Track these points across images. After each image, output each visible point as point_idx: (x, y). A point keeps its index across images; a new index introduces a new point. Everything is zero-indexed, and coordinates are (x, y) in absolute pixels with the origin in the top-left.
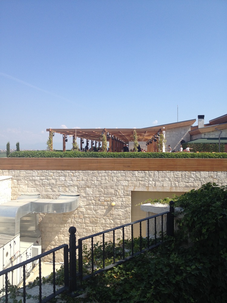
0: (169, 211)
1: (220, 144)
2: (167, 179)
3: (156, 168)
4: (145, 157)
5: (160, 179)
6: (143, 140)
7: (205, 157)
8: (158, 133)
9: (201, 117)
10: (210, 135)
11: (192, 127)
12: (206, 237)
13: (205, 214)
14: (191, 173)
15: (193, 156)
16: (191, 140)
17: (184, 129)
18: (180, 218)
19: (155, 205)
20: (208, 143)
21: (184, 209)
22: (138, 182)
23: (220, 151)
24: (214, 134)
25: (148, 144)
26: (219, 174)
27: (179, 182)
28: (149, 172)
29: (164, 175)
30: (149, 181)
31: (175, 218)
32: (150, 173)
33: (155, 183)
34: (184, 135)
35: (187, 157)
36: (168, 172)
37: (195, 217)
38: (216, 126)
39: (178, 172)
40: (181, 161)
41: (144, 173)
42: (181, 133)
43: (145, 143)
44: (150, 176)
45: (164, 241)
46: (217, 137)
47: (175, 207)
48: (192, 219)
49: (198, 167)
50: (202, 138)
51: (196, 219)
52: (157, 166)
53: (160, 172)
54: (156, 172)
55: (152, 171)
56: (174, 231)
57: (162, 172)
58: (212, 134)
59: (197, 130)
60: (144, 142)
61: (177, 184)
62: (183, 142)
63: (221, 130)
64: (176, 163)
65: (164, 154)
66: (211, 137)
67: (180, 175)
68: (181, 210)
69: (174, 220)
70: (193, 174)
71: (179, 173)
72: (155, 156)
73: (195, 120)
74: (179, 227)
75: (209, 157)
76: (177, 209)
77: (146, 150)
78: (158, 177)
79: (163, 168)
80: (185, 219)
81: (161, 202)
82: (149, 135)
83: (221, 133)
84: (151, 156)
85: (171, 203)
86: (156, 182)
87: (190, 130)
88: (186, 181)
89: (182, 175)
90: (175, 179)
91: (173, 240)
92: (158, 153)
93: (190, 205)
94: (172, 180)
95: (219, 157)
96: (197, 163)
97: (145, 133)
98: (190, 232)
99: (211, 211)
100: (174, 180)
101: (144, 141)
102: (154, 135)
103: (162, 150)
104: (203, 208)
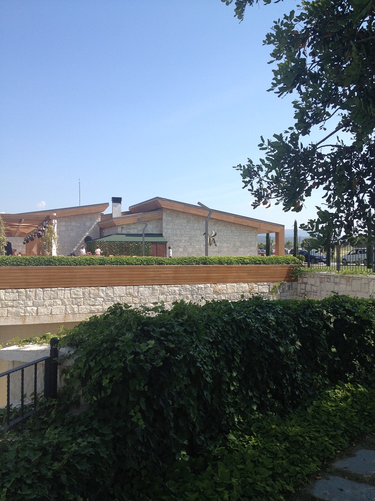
0: (48, 355)
1: (144, 243)
2: (59, 302)
3: (39, 284)
4: (18, 265)
5: (47, 303)
6: (17, 234)
7: (121, 264)
8: (44, 222)
9: (117, 200)
10: (130, 229)
11: (102, 215)
12: (109, 391)
13: (108, 355)
14: (98, 290)
15: (102, 262)
16: (101, 237)
17: (91, 219)
18: (68, 365)
19: (25, 348)
20: (128, 242)
21: (75, 350)
22: (5, 309)
23: (144, 254)
24: (136, 228)
25: (27, 242)
26: (141, 289)
27: (78, 306)
28: (26, 291)
29: (53, 295)
30: (25, 307)
31: (58, 366)
32: (28, 292)
33: (37, 309)
34: (90, 227)
35: (93, 264)
36: (61, 290)
37: (92, 360)
38: (139, 215)
39: (78, 289)
40: (83, 270)
41: (17, 292)
42: (85, 225)
43: (22, 239)
44: (28, 297)
45: (38, 409)
46: (141, 233)
47: (59, 349)
48: (87, 365)
49: (110, 279)
50: (118, 234)
51: (92, 364)
52: (41, 280)
53: (47, 291)
54: (40, 291)
55: (31, 290)
56: (58, 389)
57: (51, 290)
58: (134, 228)
59: (110, 221)
60: (20, 238)
61: (76, 310)
62: (88, 239)
63: (146, 223)
64: (74, 274)
65: (54, 259)
66: (132, 232)
67: (81, 293)
68: (69, 352)
69: (58, 370)
70: (102, 291)
71: (80, 291)
72: (38, 263)
73: (107, 204)
74: (66, 380)
75: (128, 264)
76: (63, 350)
77: (24, 253)
78: (43, 299)
79: (52, 283)
80: (76, 367)
81: (36, 342)
82: (28, 227)
83: (146, 226)
84: (29, 262)
85: (54, 342)
86: (39, 308)
87: (100, 221)
88: (91, 303)
89: (84, 293)
90: (72, 301)
91: (54, 405)
92: (44, 257)
93: (84, 342)
94: (67, 303)
95: (142, 263)
96: (108, 273)
97: (20, 222)
98: (83, 388)
99: (117, 349)
100: (70, 303)
101: (20, 236)
102: (37, 227)
103: (51, 253)
104: (105, 345)
